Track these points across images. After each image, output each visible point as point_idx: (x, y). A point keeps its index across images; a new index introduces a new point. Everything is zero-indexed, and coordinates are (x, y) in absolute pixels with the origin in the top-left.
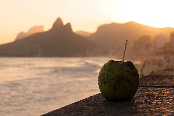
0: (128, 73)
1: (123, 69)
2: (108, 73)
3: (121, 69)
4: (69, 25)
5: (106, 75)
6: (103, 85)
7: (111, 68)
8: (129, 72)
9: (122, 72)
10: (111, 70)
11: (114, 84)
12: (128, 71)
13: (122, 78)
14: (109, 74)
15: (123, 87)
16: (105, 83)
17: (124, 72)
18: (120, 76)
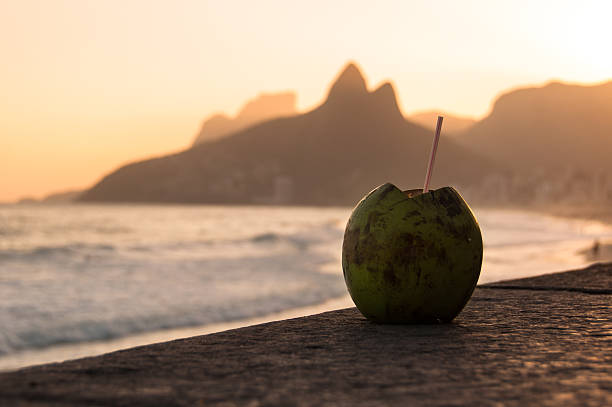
0: (438, 228)
1: (419, 214)
2: (368, 227)
3: (415, 213)
4: (387, 90)
5: (362, 231)
6: (353, 266)
7: (381, 211)
8: (443, 224)
9: (417, 224)
10: (380, 218)
11: (389, 264)
12: (438, 220)
13: (415, 243)
14: (372, 229)
15: (419, 275)
16: (358, 262)
17: (425, 222)
18: (408, 238)
